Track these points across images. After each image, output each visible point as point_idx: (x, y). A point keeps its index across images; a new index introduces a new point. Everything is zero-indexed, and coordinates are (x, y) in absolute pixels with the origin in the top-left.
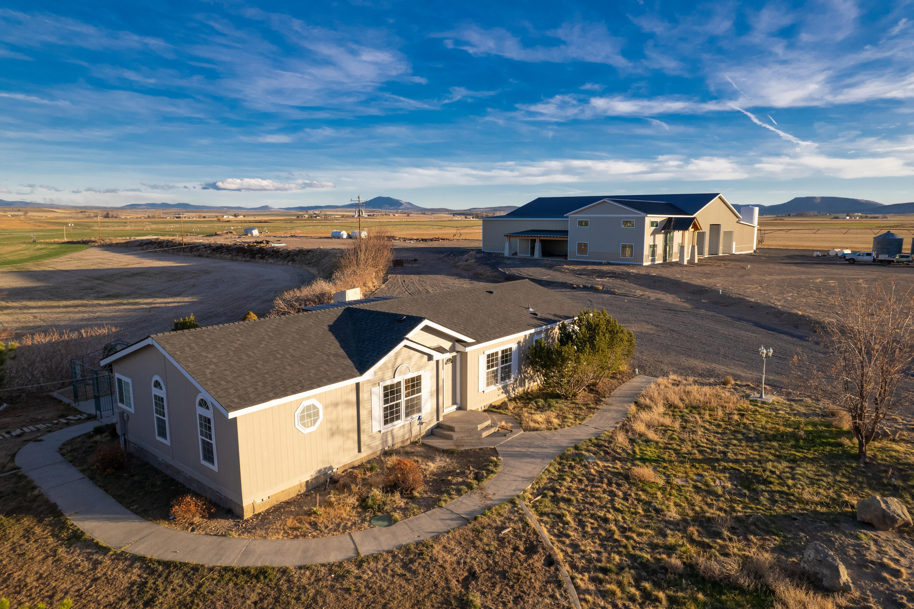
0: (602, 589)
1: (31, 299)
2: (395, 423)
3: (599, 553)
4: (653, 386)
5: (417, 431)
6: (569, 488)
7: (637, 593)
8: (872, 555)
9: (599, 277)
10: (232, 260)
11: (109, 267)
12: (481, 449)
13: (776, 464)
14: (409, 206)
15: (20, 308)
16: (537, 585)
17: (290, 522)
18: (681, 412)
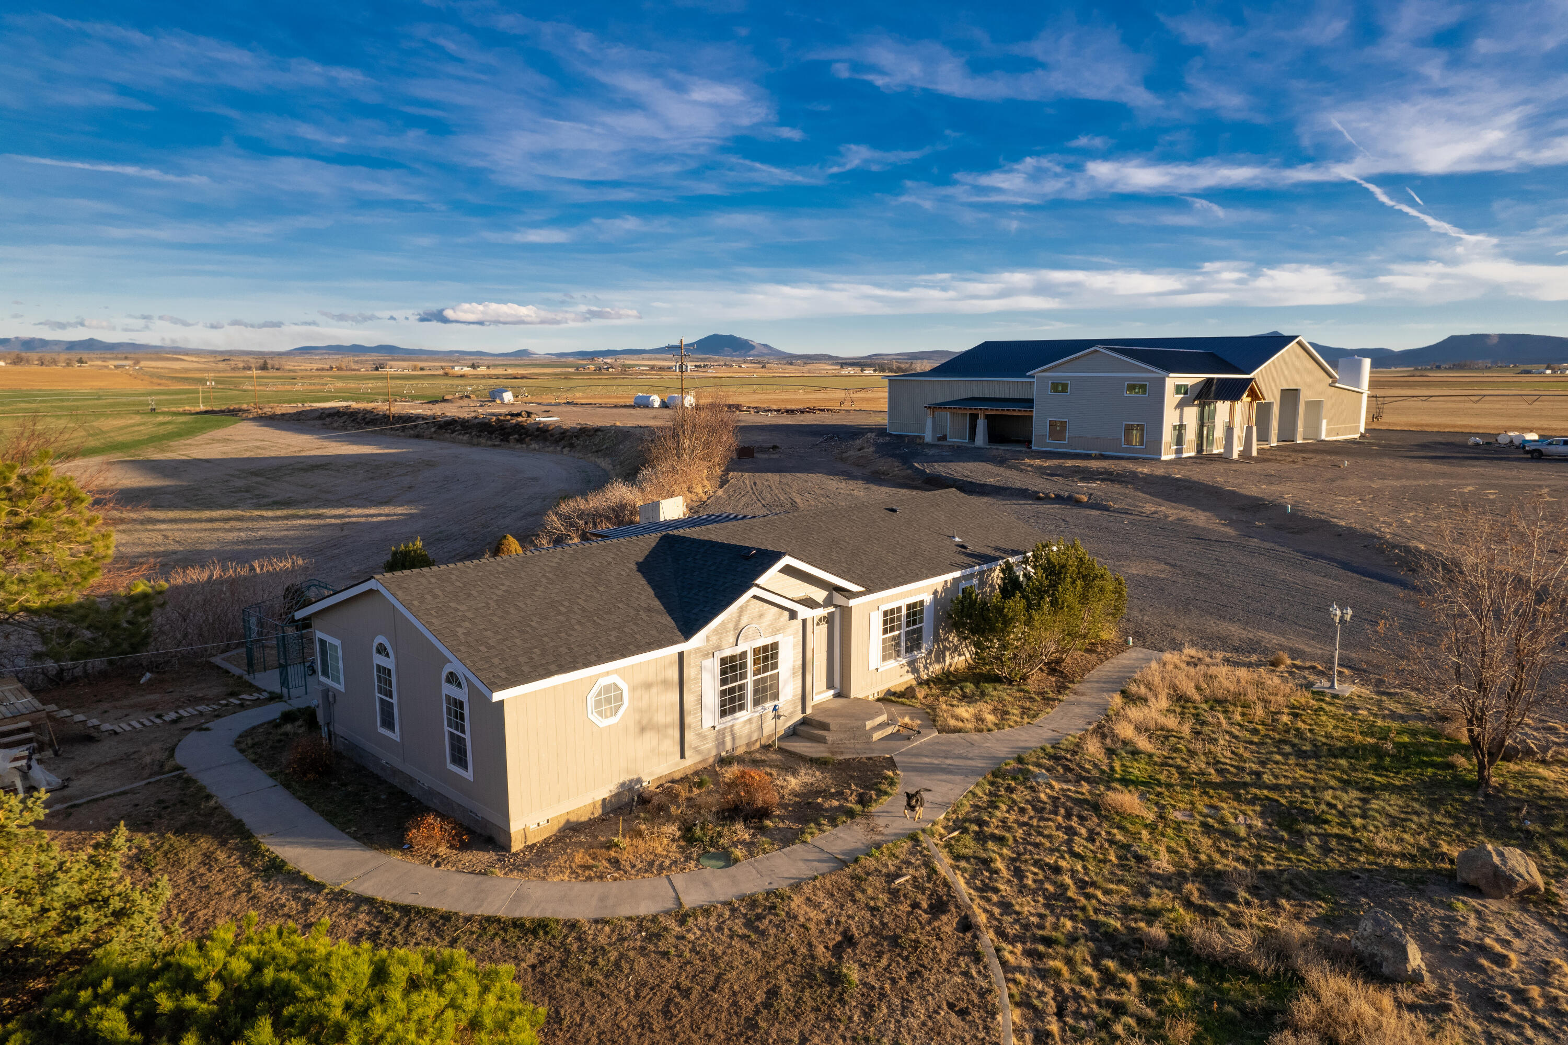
0: (1041, 966)
1: (155, 507)
2: (738, 714)
3: (1041, 916)
4: (1154, 665)
5: (772, 728)
6: (1003, 821)
7: (1095, 975)
8: (1469, 931)
9: (1083, 479)
10: (470, 443)
11: (273, 454)
12: (870, 759)
13: (1339, 793)
14: (765, 351)
15: (142, 522)
16: (944, 957)
17: (580, 857)
18: (1195, 708)
